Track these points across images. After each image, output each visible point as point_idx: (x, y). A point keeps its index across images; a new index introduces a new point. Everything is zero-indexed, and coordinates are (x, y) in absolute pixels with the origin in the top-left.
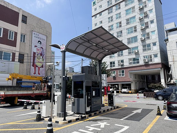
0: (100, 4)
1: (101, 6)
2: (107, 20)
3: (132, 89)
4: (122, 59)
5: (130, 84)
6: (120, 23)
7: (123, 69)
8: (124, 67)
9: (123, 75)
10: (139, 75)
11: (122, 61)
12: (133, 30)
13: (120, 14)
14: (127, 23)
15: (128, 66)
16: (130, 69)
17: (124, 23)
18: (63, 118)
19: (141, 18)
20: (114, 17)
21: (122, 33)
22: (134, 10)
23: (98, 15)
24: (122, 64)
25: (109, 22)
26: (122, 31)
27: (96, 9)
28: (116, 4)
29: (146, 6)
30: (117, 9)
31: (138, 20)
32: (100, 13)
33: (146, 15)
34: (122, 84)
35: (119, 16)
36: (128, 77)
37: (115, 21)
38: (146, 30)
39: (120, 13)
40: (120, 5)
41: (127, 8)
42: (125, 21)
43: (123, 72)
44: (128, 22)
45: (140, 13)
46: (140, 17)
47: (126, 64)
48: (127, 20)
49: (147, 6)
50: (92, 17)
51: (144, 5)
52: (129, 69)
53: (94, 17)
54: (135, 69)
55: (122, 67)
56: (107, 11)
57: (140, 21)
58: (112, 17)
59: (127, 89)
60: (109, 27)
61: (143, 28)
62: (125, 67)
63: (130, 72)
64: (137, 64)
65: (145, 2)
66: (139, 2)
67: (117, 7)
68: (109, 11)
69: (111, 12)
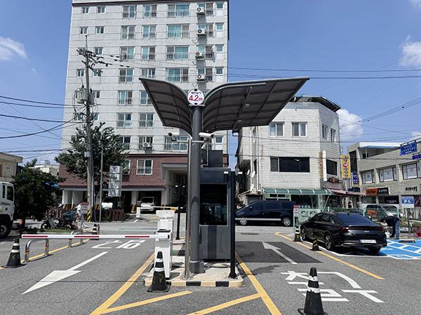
2: (119, 30)
4: (149, 134)
6: (153, 49)
7: (148, 156)
8: (153, 153)
9: (147, 171)
11: (150, 139)
12: (181, 75)
13: (155, 30)
14: (168, 56)
15: (163, 153)
16: (166, 158)
17: (161, 53)
20: (139, 30)
22: (187, 33)
23: (93, 9)
24: (149, 146)
25: (124, 37)
26: (154, 69)
29: (211, 33)
30: (147, 14)
31: (192, 57)
32: (100, 6)
33: (210, 52)
34: (140, 192)
35: (150, 31)
36: (159, 177)
37: (139, 42)
38: (207, 84)
39: (154, 26)
40: (155, 8)
41: (172, 21)
42: (165, 50)
43: (148, 164)
44: (171, 52)
45: (198, 44)
46: (198, 53)
47: (158, 148)
48: (170, 49)
49: (214, 34)
51: (208, 31)
52: (163, 160)
53: (80, 9)
55: (148, 153)
56: (121, 8)
57: (197, 62)
58: (132, 28)
60: (123, 48)
62: (156, 153)
63: (164, 165)
64: (182, 151)
65: (211, 25)
66: (199, 19)
67: (148, 9)
68: (126, 8)
69: (132, 15)
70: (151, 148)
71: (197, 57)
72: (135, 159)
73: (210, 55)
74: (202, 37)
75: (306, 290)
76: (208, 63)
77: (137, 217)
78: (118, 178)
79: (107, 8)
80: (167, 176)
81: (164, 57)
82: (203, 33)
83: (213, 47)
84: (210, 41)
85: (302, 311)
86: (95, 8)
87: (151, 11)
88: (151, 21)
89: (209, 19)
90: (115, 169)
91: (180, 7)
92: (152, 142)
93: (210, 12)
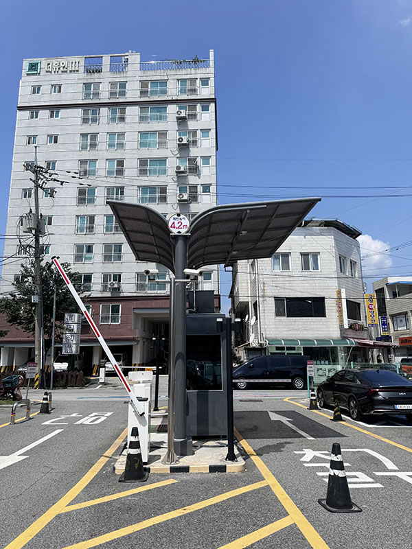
0: (56, 79)
1: (58, 88)
2: (78, 139)
4: (116, 271)
6: (121, 163)
7: (115, 299)
8: (122, 295)
9: (114, 319)
11: (117, 277)
12: (158, 194)
13: (123, 139)
14: (140, 170)
15: (135, 295)
16: (139, 302)
17: (131, 167)
19: (182, 169)
20: (103, 140)
21: (122, 193)
22: (165, 143)
23: (44, 114)
24: (116, 286)
25: (84, 148)
26: (122, 188)
28: (111, 101)
29: (195, 142)
30: (113, 119)
31: (172, 172)
33: (194, 166)
35: (117, 140)
36: (129, 327)
37: (103, 154)
38: (191, 205)
39: (122, 134)
40: (123, 111)
41: (145, 127)
42: (136, 164)
43: (115, 310)
44: (144, 167)
45: (178, 156)
46: (180, 168)
47: (128, 288)
48: (143, 162)
49: (199, 143)
51: (191, 139)
52: (135, 304)
53: (27, 113)
55: (116, 295)
56: (79, 112)
57: (178, 177)
58: (94, 136)
59: (121, 362)
60: (83, 162)
62: (125, 295)
63: (136, 311)
64: (159, 291)
65: (194, 133)
66: (179, 125)
67: (114, 112)
68: (86, 112)
69: (94, 120)
70: (119, 288)
71: (178, 173)
72: (97, 304)
73: (195, 170)
74: (183, 147)
75: (327, 474)
76: (192, 179)
77: (101, 381)
78: (75, 331)
79: (62, 112)
80: (139, 326)
81: (136, 172)
82: (185, 142)
83: (198, 159)
84: (193, 152)
85: (324, 502)
86: (47, 112)
87: (118, 115)
88: (118, 127)
89: (192, 125)
90: (71, 317)
91: (156, 110)
92: (120, 281)
93: (194, 116)
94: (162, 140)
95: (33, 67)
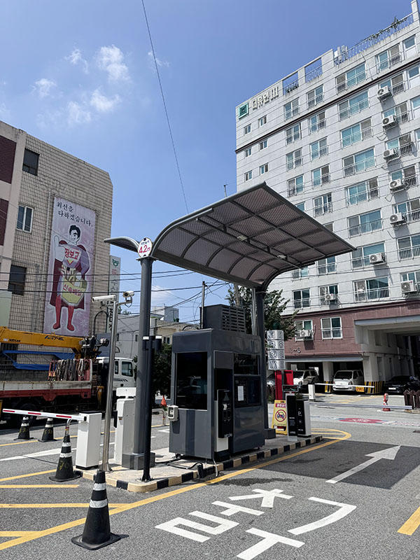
0: (260, 113)
1: (264, 120)
2: (284, 160)
3: (366, 381)
4: (332, 282)
5: (361, 363)
6: (325, 169)
7: (335, 313)
8: (340, 307)
9: (336, 333)
10: (388, 334)
11: (334, 289)
12: (368, 190)
13: (325, 144)
14: (346, 170)
15: (354, 305)
16: (358, 313)
17: (336, 170)
18: (141, 473)
19: (392, 153)
20: (306, 152)
21: (330, 200)
22: (370, 130)
23: (256, 147)
24: (332, 298)
25: (290, 167)
26: (329, 195)
27: (247, 129)
28: (310, 111)
29: (405, 117)
30: (314, 128)
31: (380, 160)
32: (262, 141)
33: (407, 145)
34: (334, 363)
35: (321, 148)
36: (352, 341)
37: (310, 164)
38: (408, 191)
39: (323, 141)
40: (322, 116)
41: (347, 122)
42: (341, 165)
43: (336, 323)
44: (350, 165)
45: (387, 139)
46: (388, 152)
47: (347, 299)
48: (348, 160)
49: (410, 117)
50: (238, 151)
51: (400, 114)
52: (355, 316)
53: (243, 153)
54: (376, 314)
55: (334, 307)
56: (283, 134)
57: (389, 164)
58: (298, 152)
59: (351, 380)
60: (290, 181)
61: (399, 184)
62: (344, 306)
63: (358, 323)
64: (381, 299)
65: (403, 106)
66: (383, 105)
67: (314, 121)
68: (289, 132)
69: (296, 137)
70: (336, 301)
71: (387, 159)
72: (317, 319)
73: (409, 148)
74: (391, 128)
76: (407, 161)
79: (269, 141)
80: (367, 340)
81: (342, 173)
82: (391, 121)
83: (412, 135)
84: (404, 128)
87: (318, 122)
88: (319, 134)
89: (398, 99)
91: (356, 100)
92: (337, 292)
93: (400, 88)
94: (367, 129)
95: (243, 110)
